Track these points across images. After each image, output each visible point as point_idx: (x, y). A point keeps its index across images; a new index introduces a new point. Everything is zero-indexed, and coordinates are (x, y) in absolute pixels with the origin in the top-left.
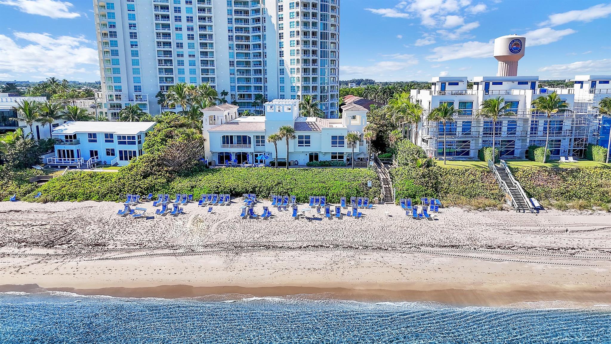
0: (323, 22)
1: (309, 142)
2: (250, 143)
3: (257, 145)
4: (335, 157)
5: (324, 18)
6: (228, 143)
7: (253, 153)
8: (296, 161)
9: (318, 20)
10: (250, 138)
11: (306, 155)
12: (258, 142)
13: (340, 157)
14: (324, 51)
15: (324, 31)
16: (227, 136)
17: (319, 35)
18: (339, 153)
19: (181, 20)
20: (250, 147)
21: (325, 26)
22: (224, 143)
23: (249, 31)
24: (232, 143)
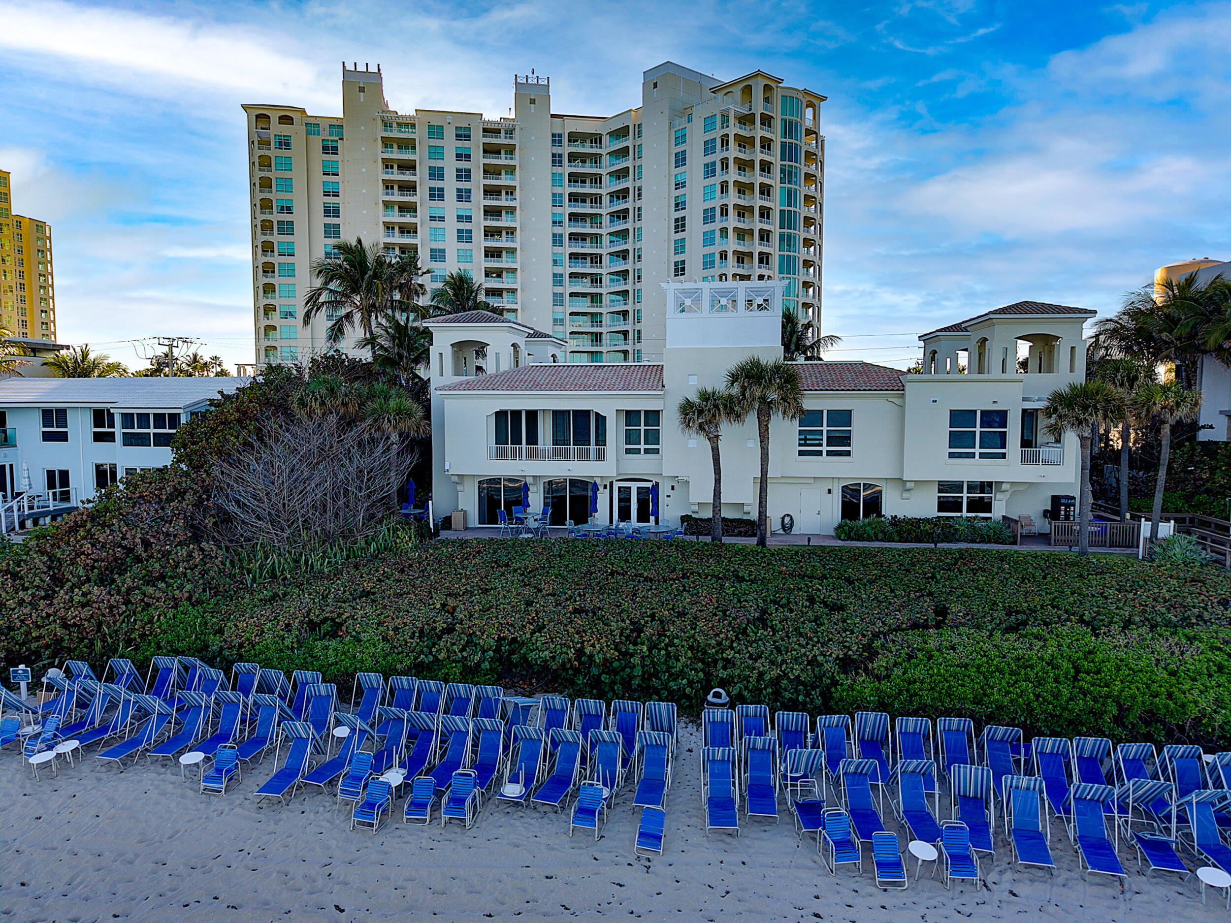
0: (787, 185)
1: (845, 440)
2: (601, 440)
3: (628, 451)
4: (956, 506)
5: (788, 175)
6: (517, 440)
7: (611, 484)
8: (788, 515)
9: (774, 180)
10: (601, 420)
11: (830, 491)
12: (631, 437)
13: (975, 506)
14: (789, 257)
15: (790, 208)
16: (516, 414)
17: (776, 216)
18: (972, 487)
19: (443, 196)
20: (601, 456)
21: (790, 196)
22: (500, 439)
23: (601, 223)
24: (532, 439)
